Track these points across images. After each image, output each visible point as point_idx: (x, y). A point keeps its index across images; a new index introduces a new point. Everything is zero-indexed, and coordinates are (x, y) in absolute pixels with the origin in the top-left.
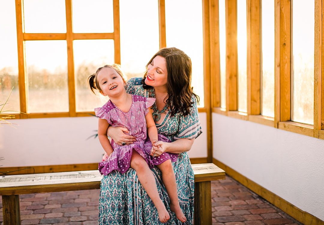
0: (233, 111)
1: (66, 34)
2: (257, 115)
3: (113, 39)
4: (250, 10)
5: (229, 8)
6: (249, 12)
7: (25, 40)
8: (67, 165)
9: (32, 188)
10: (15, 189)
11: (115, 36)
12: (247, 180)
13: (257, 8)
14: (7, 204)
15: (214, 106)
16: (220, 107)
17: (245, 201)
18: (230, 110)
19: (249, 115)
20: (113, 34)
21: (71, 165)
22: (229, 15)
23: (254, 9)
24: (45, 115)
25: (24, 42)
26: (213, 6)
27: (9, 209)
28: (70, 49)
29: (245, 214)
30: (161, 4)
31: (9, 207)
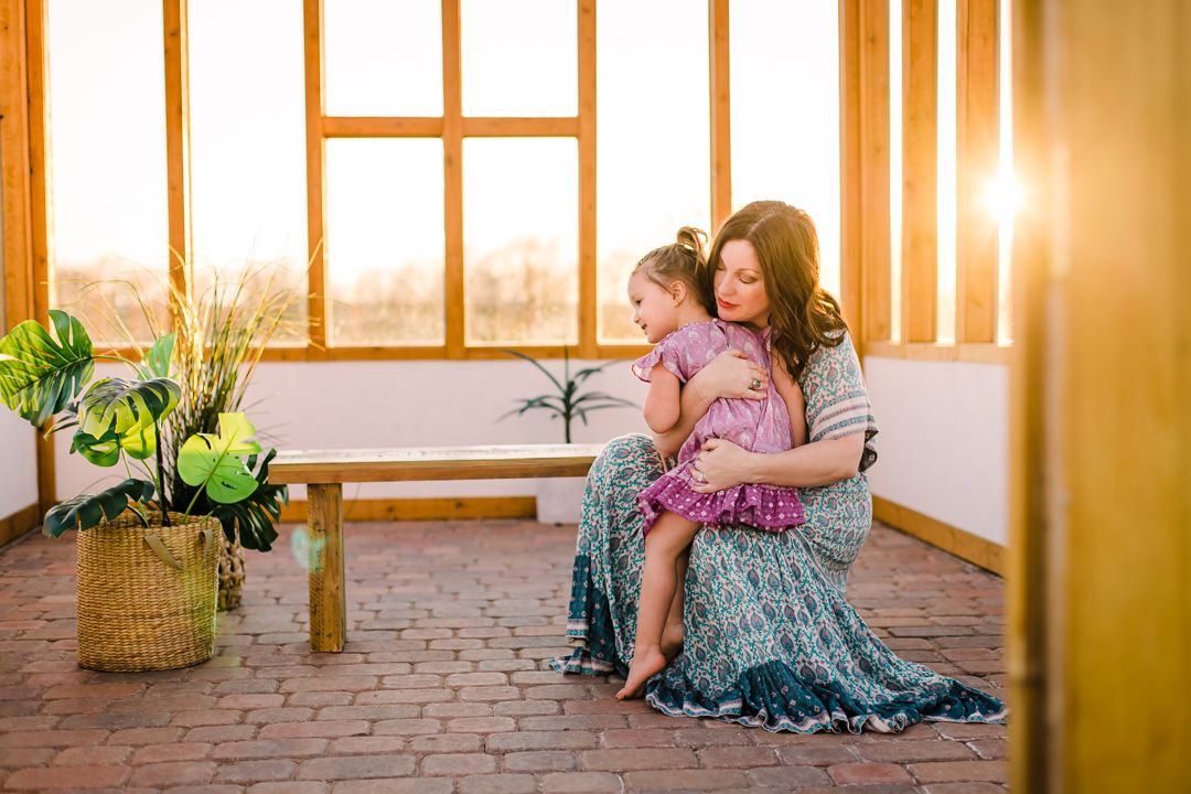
0: (922, 341)
1: (441, 121)
2: (983, 342)
3: (577, 136)
4: (965, 44)
5: (912, 43)
6: (962, 49)
7: (327, 136)
8: (436, 500)
9: (380, 468)
10: (342, 468)
11: (581, 127)
12: (952, 530)
13: (985, 38)
14: (319, 509)
15: (868, 338)
16: (888, 337)
17: (939, 576)
18: (912, 341)
19: (958, 342)
20: (576, 121)
21: (447, 500)
22: (912, 63)
23: (976, 42)
24: (377, 354)
25: (323, 141)
26: (873, 40)
27: (322, 522)
28: (453, 163)
29: (931, 597)
30: (716, 35)
31: (322, 516)
